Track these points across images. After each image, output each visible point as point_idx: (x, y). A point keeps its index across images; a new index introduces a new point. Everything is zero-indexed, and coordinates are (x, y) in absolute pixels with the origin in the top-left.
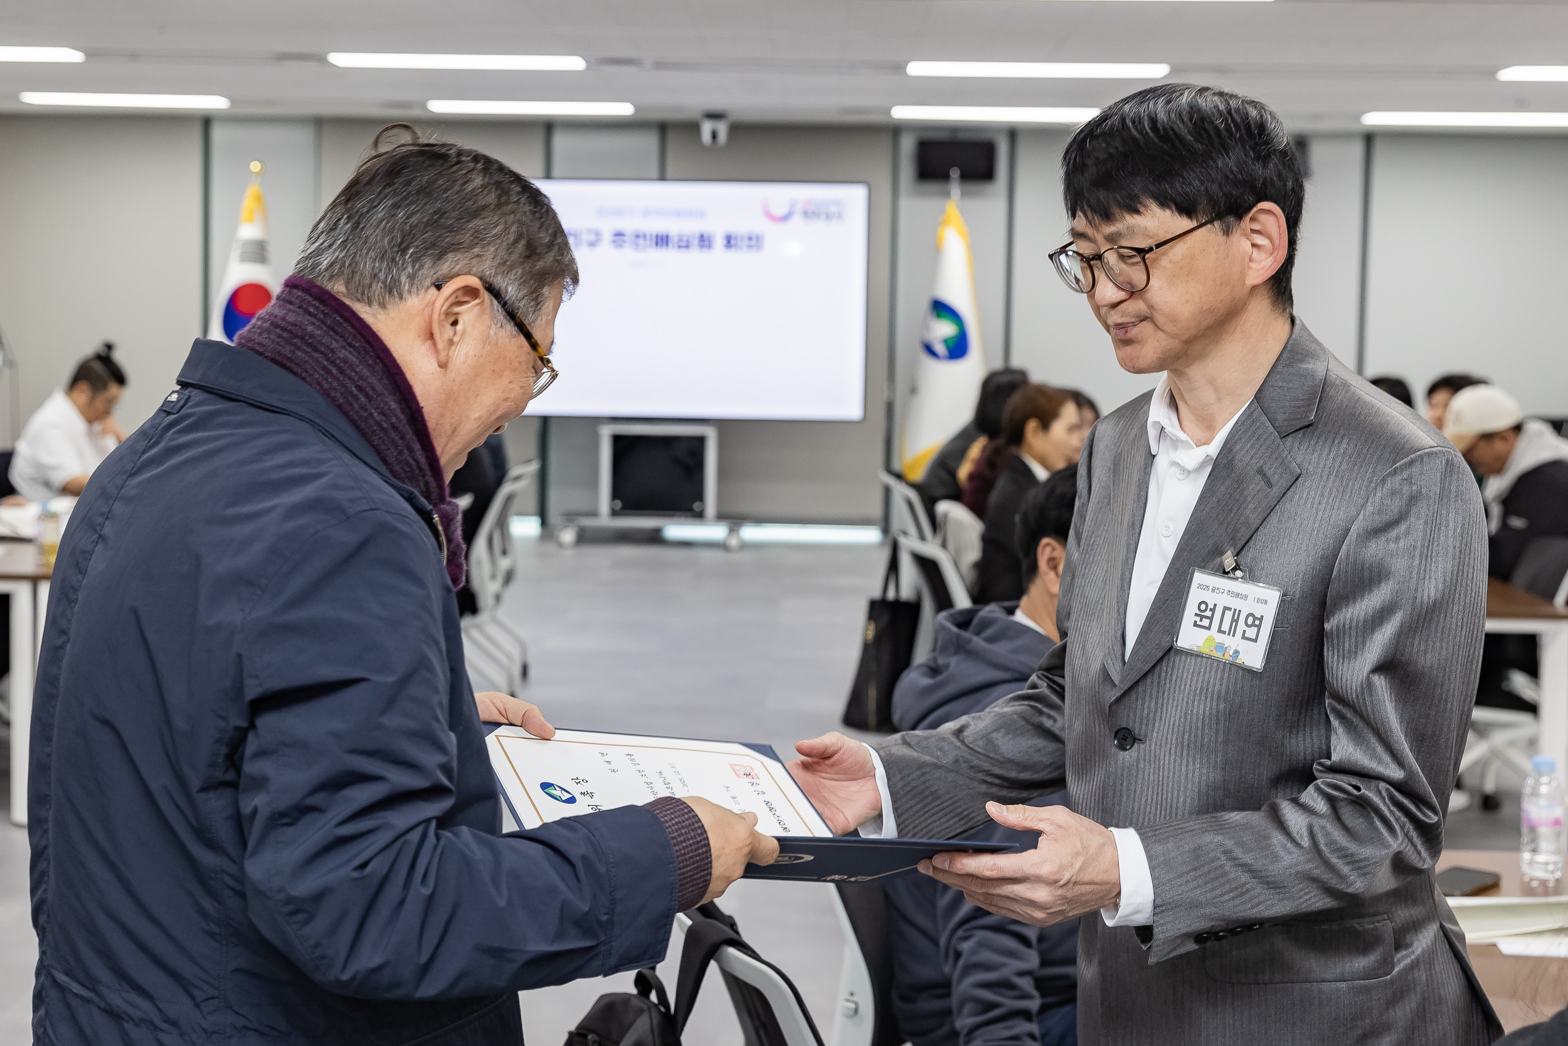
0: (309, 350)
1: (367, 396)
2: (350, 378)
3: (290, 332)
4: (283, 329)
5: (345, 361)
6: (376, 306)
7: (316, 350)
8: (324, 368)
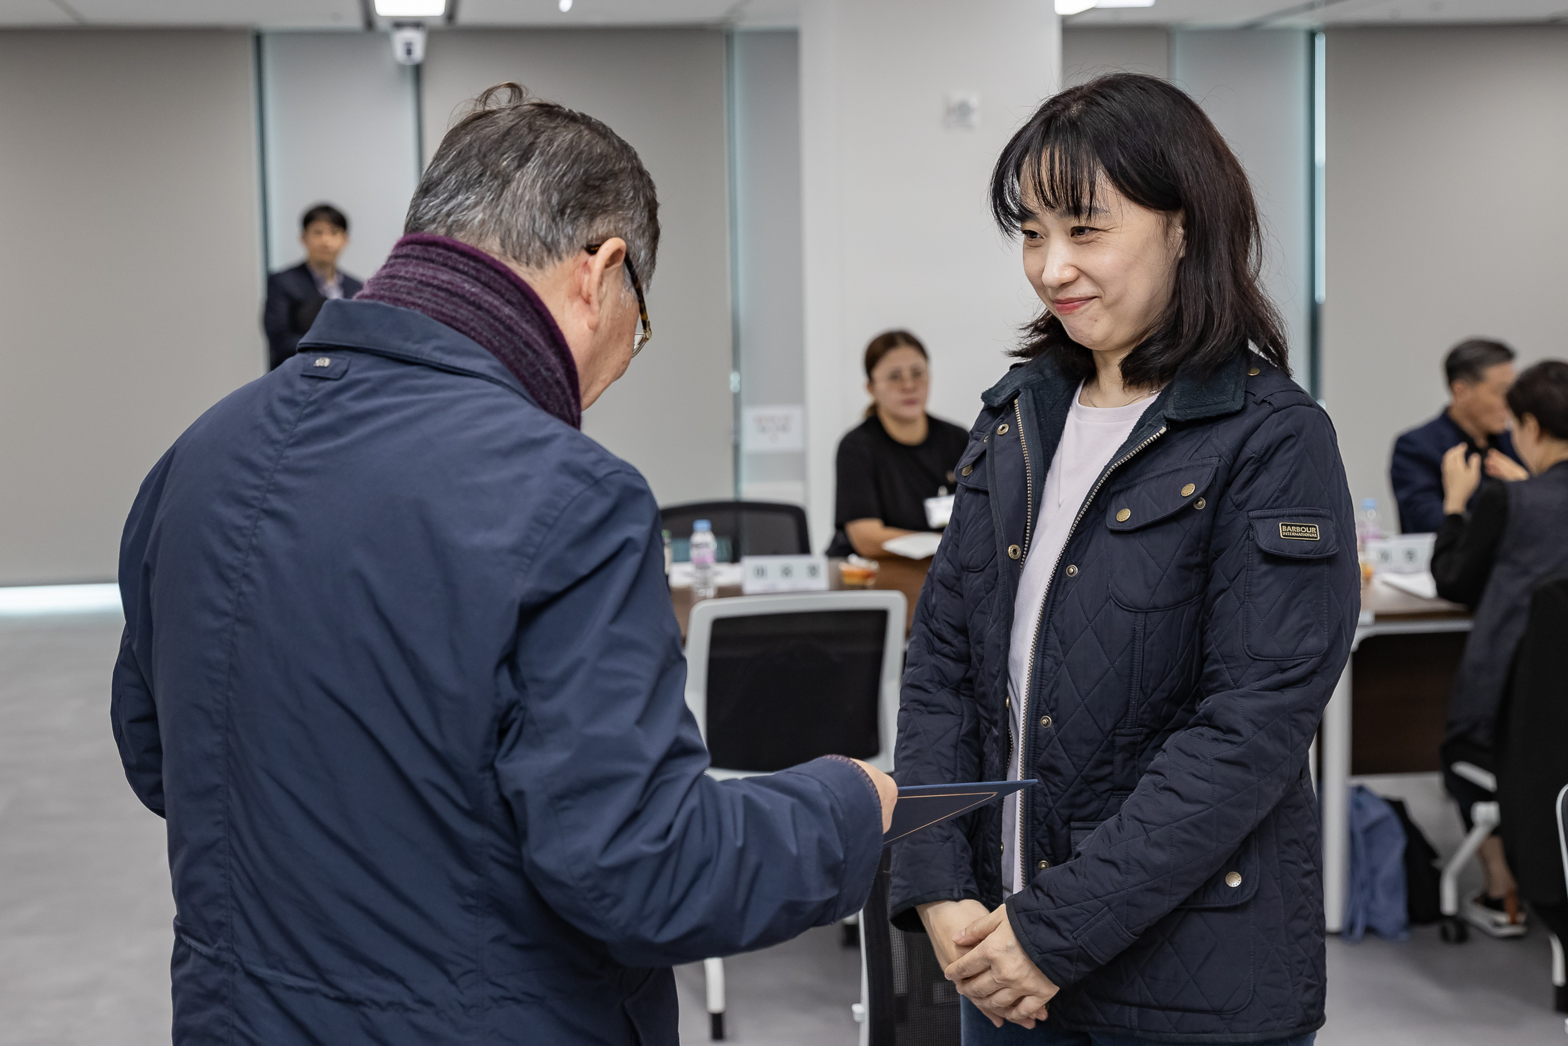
0: (470, 308)
1: (535, 351)
2: (516, 334)
3: (447, 290)
4: (439, 288)
5: (511, 318)
6: (533, 265)
7: (480, 308)
8: (491, 326)
